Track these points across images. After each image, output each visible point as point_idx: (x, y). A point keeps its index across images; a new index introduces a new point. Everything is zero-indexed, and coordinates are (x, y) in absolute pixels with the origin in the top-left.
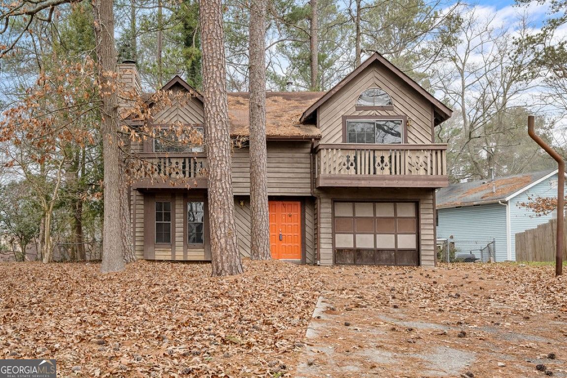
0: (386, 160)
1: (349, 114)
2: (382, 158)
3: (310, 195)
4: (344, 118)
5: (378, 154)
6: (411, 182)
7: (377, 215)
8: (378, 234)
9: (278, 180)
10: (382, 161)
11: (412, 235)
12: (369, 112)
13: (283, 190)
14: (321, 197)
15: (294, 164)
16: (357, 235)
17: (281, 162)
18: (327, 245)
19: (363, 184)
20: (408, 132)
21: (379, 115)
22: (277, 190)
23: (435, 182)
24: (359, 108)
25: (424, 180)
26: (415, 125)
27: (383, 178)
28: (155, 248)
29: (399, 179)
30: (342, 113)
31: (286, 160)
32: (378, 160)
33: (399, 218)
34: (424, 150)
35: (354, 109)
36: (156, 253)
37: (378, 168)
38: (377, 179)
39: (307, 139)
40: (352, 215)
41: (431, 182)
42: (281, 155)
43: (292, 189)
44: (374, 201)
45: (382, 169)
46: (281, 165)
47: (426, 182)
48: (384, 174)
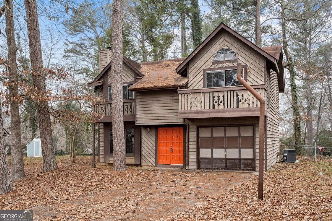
0: (221, 98)
1: (207, 67)
2: (219, 97)
3: (183, 123)
4: (205, 70)
5: (216, 95)
6: (238, 113)
7: (227, 136)
8: (228, 148)
9: (163, 114)
10: (219, 99)
11: (251, 149)
12: (221, 65)
13: (167, 121)
14: (189, 124)
15: (174, 104)
16: (214, 150)
17: (166, 103)
18: (193, 156)
19: (205, 116)
20: (247, 76)
21: (228, 66)
22: (163, 121)
23: (254, 113)
24: (214, 63)
25: (247, 111)
26: (252, 71)
27: (219, 111)
28: (109, 156)
29: (230, 111)
30: (203, 67)
31: (169, 101)
32: (216, 99)
33: (242, 137)
34: (258, 89)
35: (211, 64)
36: (110, 159)
37: (216, 105)
38: (214, 112)
39: (174, 87)
40: (210, 136)
41: (252, 113)
42: (166, 98)
43: (172, 120)
44: (225, 126)
45: (219, 105)
46: (166, 105)
47: (248, 113)
48: (220, 108)
